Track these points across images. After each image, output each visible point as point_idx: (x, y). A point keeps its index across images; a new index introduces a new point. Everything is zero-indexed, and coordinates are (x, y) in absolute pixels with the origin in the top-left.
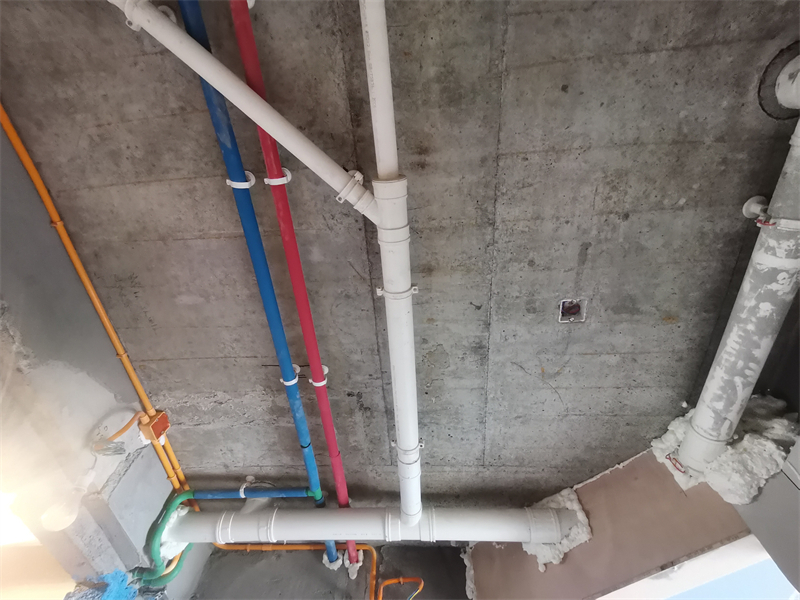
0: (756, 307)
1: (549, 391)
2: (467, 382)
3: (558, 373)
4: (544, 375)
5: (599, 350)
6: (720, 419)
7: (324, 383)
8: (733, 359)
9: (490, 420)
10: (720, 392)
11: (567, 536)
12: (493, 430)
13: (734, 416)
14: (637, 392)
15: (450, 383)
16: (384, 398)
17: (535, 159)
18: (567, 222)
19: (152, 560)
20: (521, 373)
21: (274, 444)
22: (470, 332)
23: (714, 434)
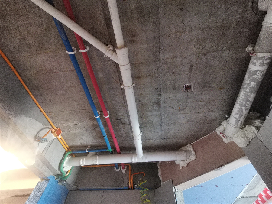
0: (250, 83)
1: (182, 115)
2: (155, 113)
3: (184, 109)
4: (180, 110)
5: (198, 100)
6: (237, 121)
7: (108, 116)
8: (242, 101)
9: (163, 125)
10: (237, 112)
11: (189, 158)
12: (164, 128)
13: (242, 119)
14: (211, 113)
15: (149, 114)
16: (128, 120)
17: (173, 36)
18: (185, 58)
19: (61, 172)
20: (172, 109)
21: (95, 136)
22: (154, 97)
23: (236, 125)
